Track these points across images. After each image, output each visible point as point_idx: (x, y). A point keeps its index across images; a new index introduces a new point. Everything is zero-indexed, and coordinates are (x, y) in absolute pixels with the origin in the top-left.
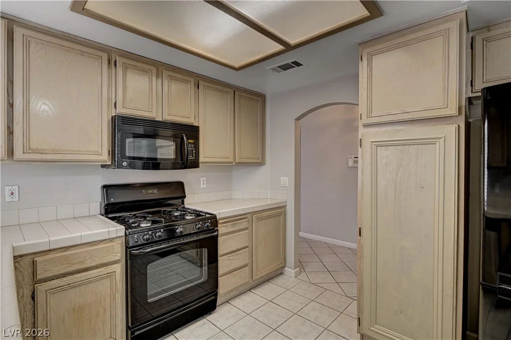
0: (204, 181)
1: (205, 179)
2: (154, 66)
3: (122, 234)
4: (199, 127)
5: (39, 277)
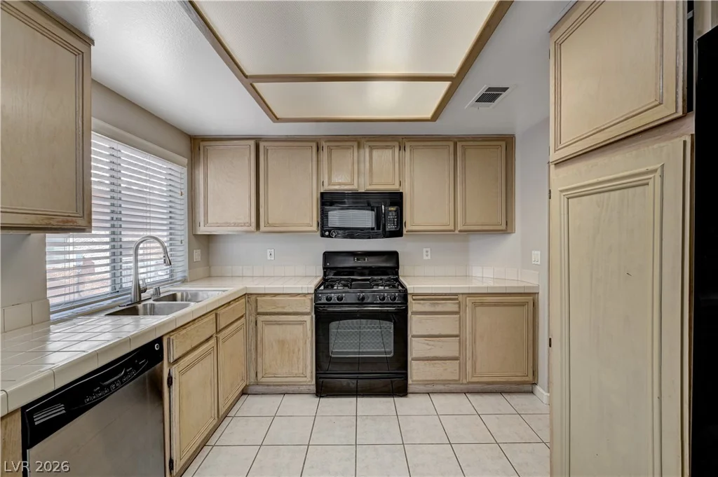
0: (427, 252)
1: (429, 249)
2: (355, 141)
3: (313, 292)
4: (402, 193)
5: (259, 311)
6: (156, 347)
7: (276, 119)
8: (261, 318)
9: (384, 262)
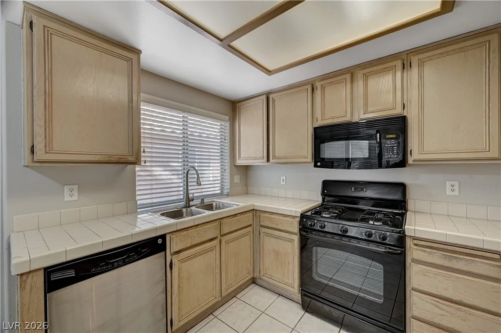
0: (453, 186)
1: (456, 183)
2: (348, 73)
3: (299, 215)
4: (405, 116)
5: (262, 224)
6: (160, 241)
7: (269, 72)
8: (263, 230)
9: (379, 193)
